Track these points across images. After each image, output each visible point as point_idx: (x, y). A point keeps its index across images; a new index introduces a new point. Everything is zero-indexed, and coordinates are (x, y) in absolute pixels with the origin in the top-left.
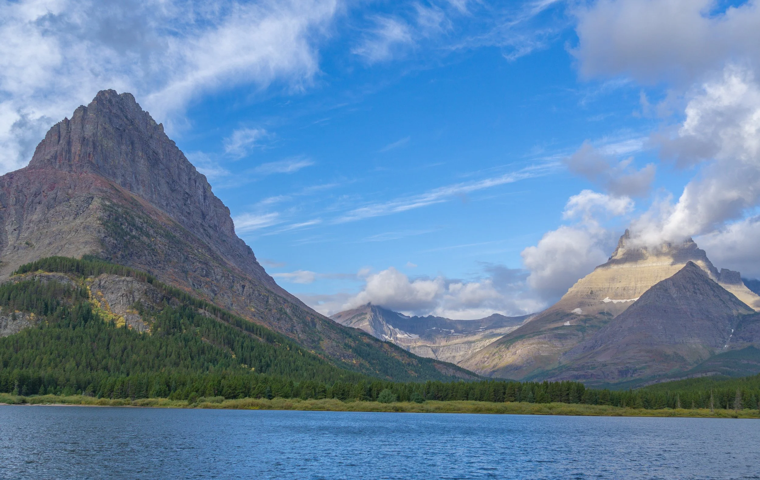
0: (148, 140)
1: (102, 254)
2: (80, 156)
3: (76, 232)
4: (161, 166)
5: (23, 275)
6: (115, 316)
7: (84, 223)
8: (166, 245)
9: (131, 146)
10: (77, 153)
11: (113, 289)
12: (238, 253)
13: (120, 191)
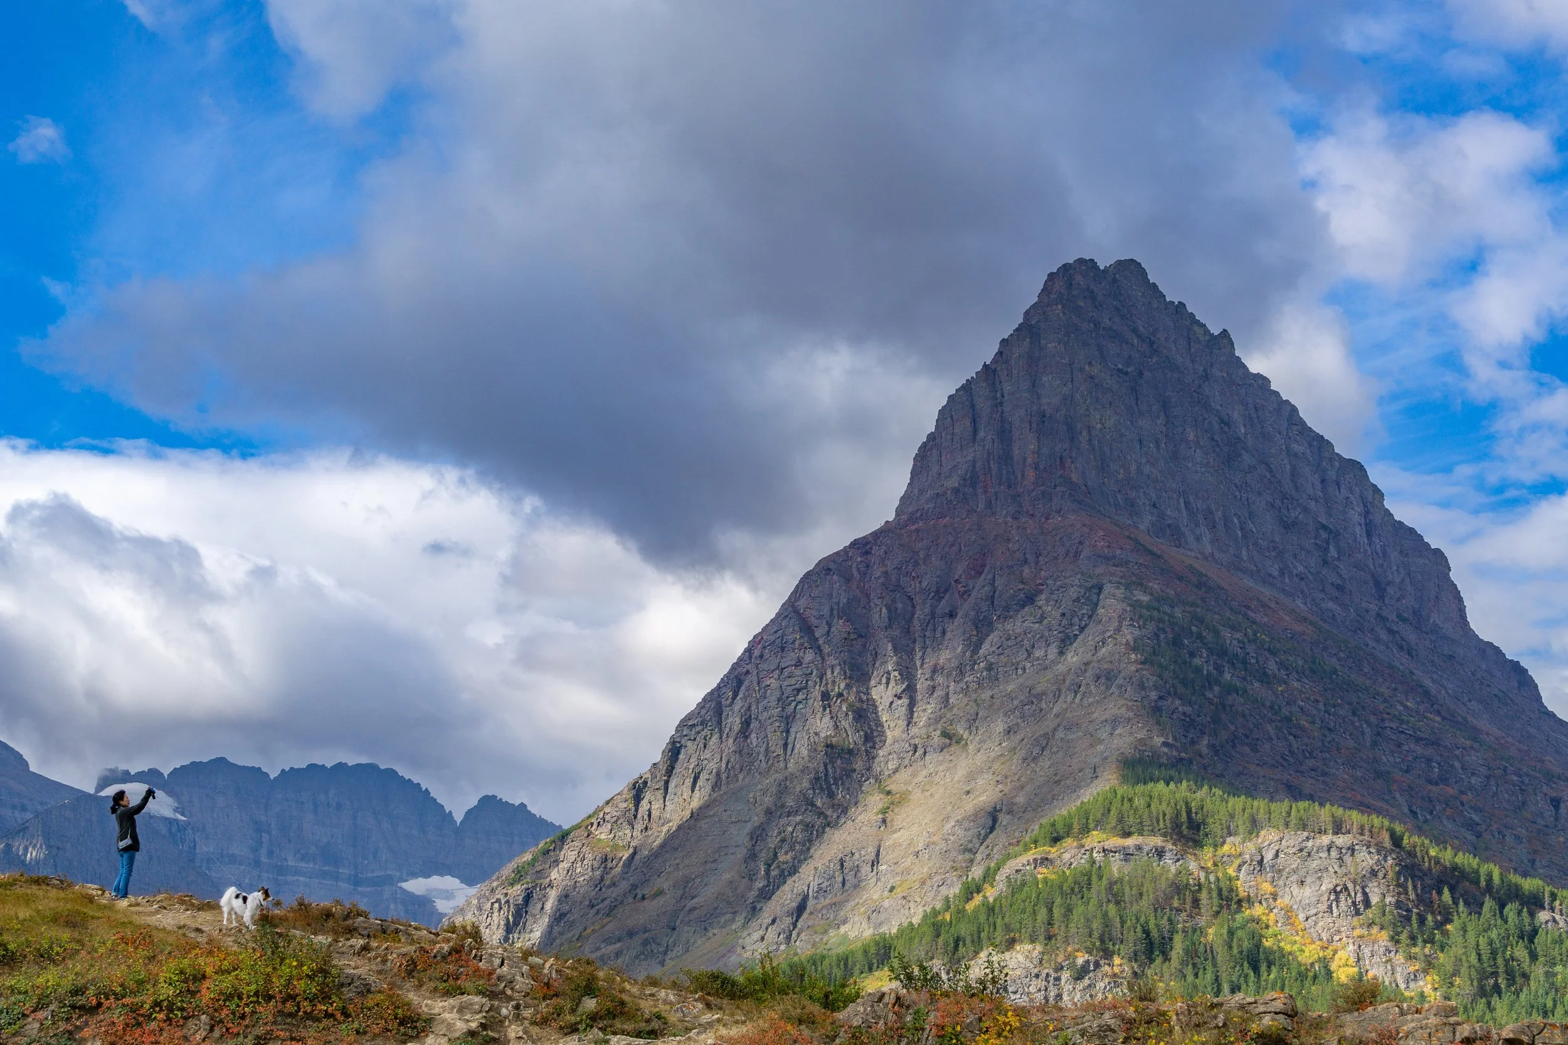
0: (1200, 386)
1: (1165, 750)
2: (1036, 466)
3: (1076, 693)
4: (1247, 459)
5: (1053, 850)
6: (1324, 948)
7: (1095, 664)
8: (1318, 701)
9: (1162, 414)
10: (1029, 460)
11: (1302, 872)
12: (1496, 692)
13: (1159, 552)
